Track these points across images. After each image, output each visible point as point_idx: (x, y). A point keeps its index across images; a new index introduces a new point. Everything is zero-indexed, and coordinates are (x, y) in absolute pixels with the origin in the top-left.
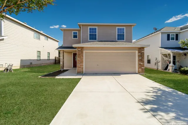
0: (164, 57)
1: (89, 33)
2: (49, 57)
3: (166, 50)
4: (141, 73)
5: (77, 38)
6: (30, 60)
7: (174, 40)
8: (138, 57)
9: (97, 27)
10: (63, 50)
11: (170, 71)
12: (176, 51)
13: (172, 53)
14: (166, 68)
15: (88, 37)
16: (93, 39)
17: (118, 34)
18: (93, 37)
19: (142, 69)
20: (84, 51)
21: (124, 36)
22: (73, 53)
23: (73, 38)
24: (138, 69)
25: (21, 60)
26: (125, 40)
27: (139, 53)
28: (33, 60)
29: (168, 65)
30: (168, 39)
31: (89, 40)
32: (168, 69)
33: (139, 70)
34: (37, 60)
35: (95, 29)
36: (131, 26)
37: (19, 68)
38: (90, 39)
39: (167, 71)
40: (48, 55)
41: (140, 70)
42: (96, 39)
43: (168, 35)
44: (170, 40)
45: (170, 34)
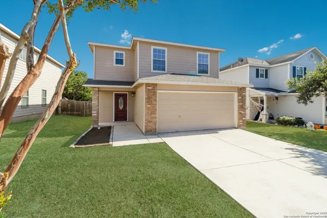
0: (253, 101)
2: (44, 99)
3: (259, 92)
4: (242, 127)
5: (122, 64)
7: (263, 77)
8: (238, 103)
10: (98, 88)
11: (264, 121)
12: (271, 93)
13: (266, 95)
14: (257, 118)
15: (150, 65)
16: (159, 70)
17: (199, 64)
18: (159, 66)
19: (243, 120)
20: (158, 91)
21: (208, 68)
22: (114, 93)
23: (115, 65)
24: (238, 120)
26: (209, 75)
29: (259, 113)
30: (257, 76)
31: (152, 71)
32: (259, 118)
33: (239, 122)
34: (22, 106)
35: (164, 51)
36: (217, 52)
38: (154, 70)
39: (258, 121)
40: (43, 96)
41: (241, 122)
42: (164, 70)
43: (257, 70)
44: (260, 78)
45: (260, 69)
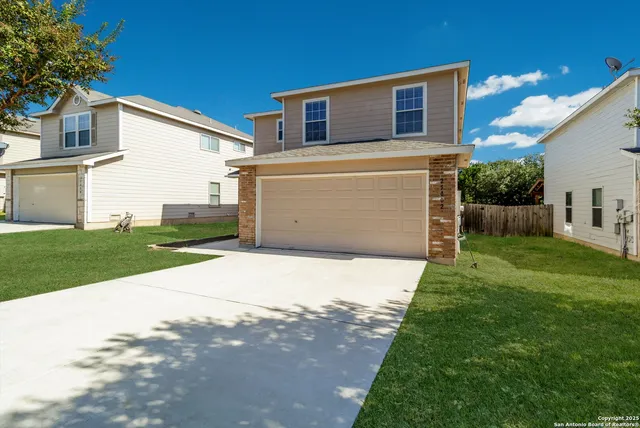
1: (304, 121)
6: (189, 205)
8: (431, 196)
9: (327, 99)
15: (301, 133)
16: (316, 139)
17: (397, 114)
18: (316, 132)
19: (444, 240)
20: (257, 178)
21: (421, 118)
23: (278, 141)
24: (430, 240)
25: (164, 205)
26: (425, 133)
27: (433, 177)
28: (199, 206)
31: (304, 144)
33: (431, 246)
34: (210, 206)
35: (323, 105)
37: (159, 224)
38: (307, 140)
41: (438, 246)
42: (325, 139)
